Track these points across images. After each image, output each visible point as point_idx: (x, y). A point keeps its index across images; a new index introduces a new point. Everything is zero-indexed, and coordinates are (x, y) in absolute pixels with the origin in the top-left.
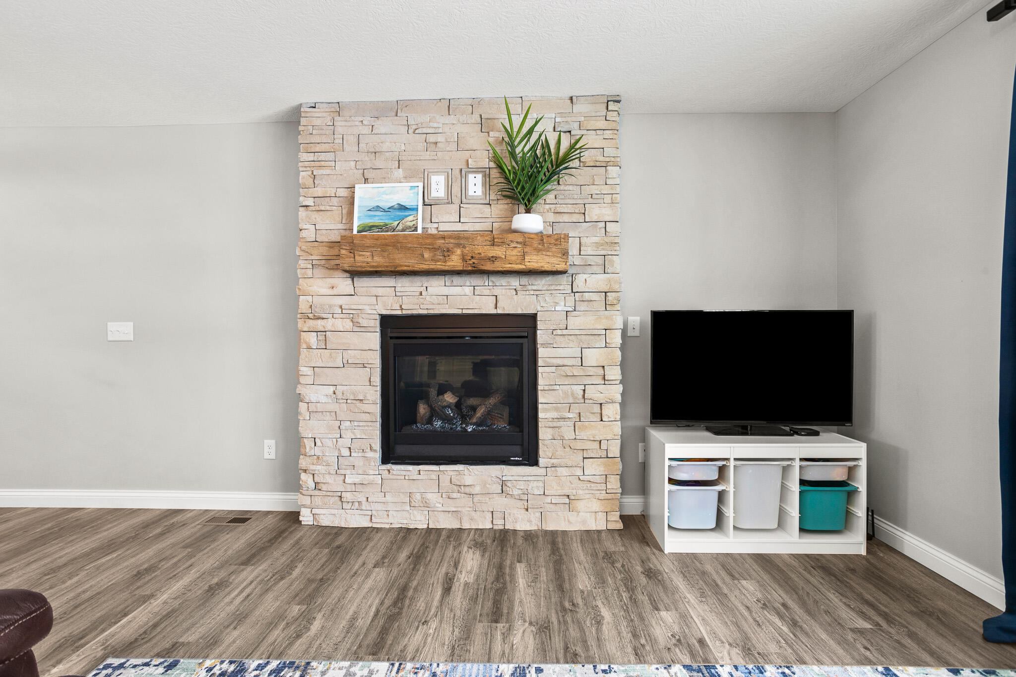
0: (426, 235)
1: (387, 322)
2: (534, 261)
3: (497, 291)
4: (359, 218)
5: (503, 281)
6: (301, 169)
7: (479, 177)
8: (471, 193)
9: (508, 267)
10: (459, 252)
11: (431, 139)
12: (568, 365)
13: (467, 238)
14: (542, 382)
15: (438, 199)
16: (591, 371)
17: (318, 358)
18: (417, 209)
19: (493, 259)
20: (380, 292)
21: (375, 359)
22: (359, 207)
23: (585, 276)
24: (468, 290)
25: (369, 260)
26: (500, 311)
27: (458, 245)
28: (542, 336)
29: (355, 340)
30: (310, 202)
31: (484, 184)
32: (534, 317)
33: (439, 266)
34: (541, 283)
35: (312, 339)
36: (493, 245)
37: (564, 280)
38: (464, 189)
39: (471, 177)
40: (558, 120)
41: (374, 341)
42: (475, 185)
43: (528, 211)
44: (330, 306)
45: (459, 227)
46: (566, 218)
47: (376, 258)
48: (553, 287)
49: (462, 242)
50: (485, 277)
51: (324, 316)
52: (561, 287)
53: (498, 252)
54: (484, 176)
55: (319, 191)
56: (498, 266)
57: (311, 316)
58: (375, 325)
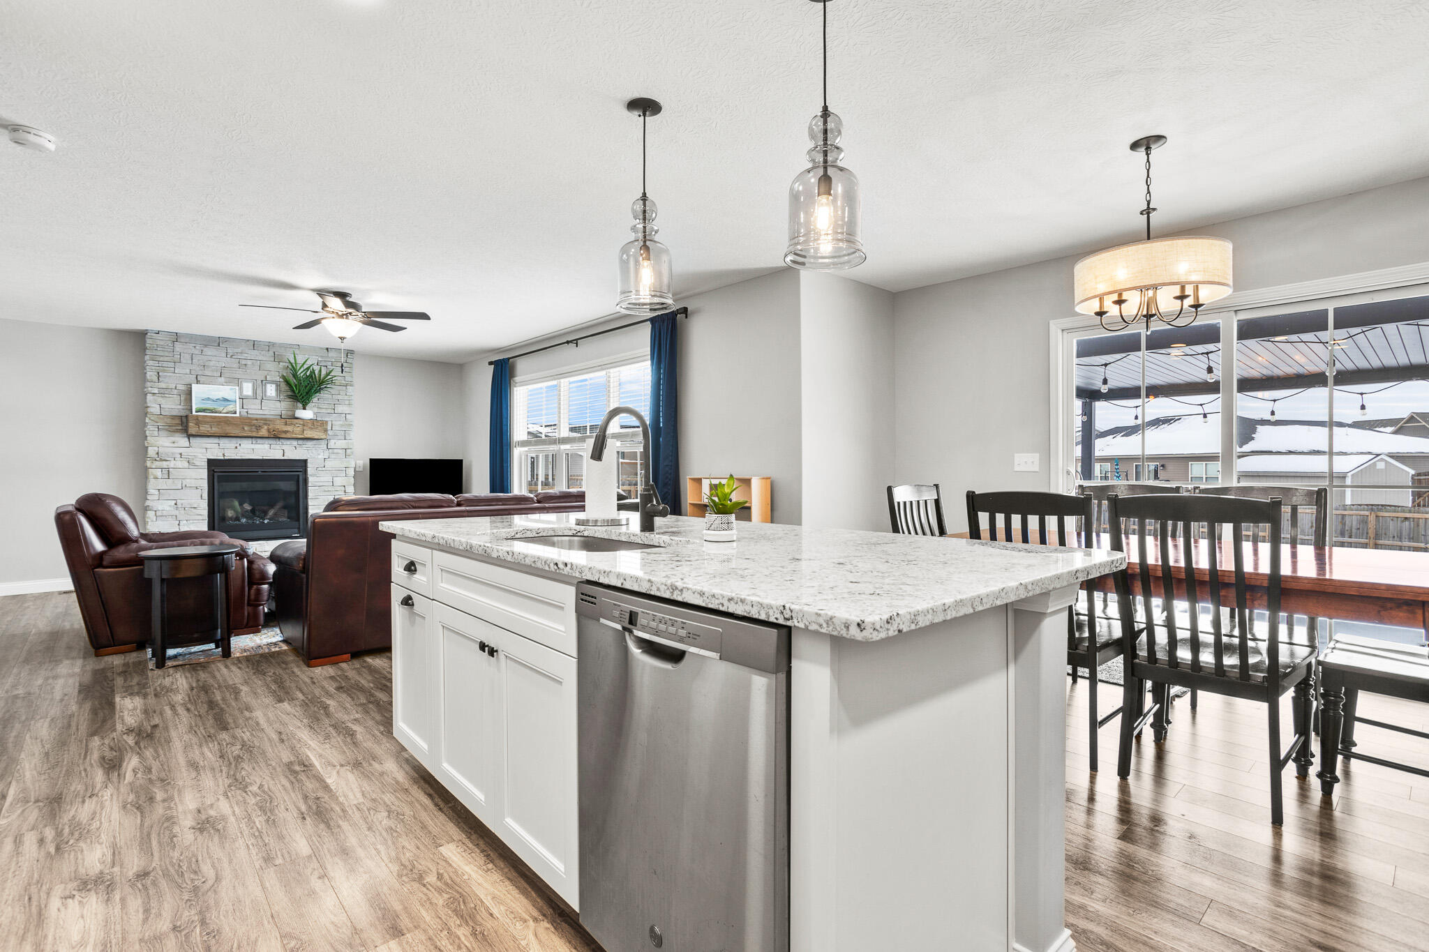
0: (241, 417)
1: (212, 463)
2: (308, 434)
3: (284, 447)
4: (196, 404)
5: (288, 442)
6: (148, 370)
7: (274, 386)
8: (268, 394)
9: (294, 436)
10: (266, 427)
11: (243, 362)
12: (325, 484)
13: (271, 421)
14: (310, 495)
15: (248, 396)
16: (338, 488)
17: (163, 484)
18: (235, 402)
19: (286, 432)
20: (208, 446)
21: (204, 484)
22: (196, 397)
23: (335, 441)
24: (267, 446)
25: (209, 429)
26: (285, 458)
27: (265, 424)
28: (310, 471)
29: (192, 473)
30: (156, 391)
31: (277, 390)
32: (305, 461)
33: (254, 434)
34: (310, 443)
35: (158, 473)
36: (286, 425)
37: (323, 443)
38: (264, 392)
39: (268, 386)
40: (320, 359)
41: (204, 473)
42: (271, 390)
43: (304, 409)
44: (173, 454)
45: (261, 412)
46: (324, 411)
47: (213, 429)
48: (316, 446)
49: (268, 422)
50: (277, 440)
51: (168, 459)
52: (322, 446)
53: (289, 428)
54: (277, 386)
55: (163, 385)
56: (288, 435)
57: (158, 459)
58: (206, 464)
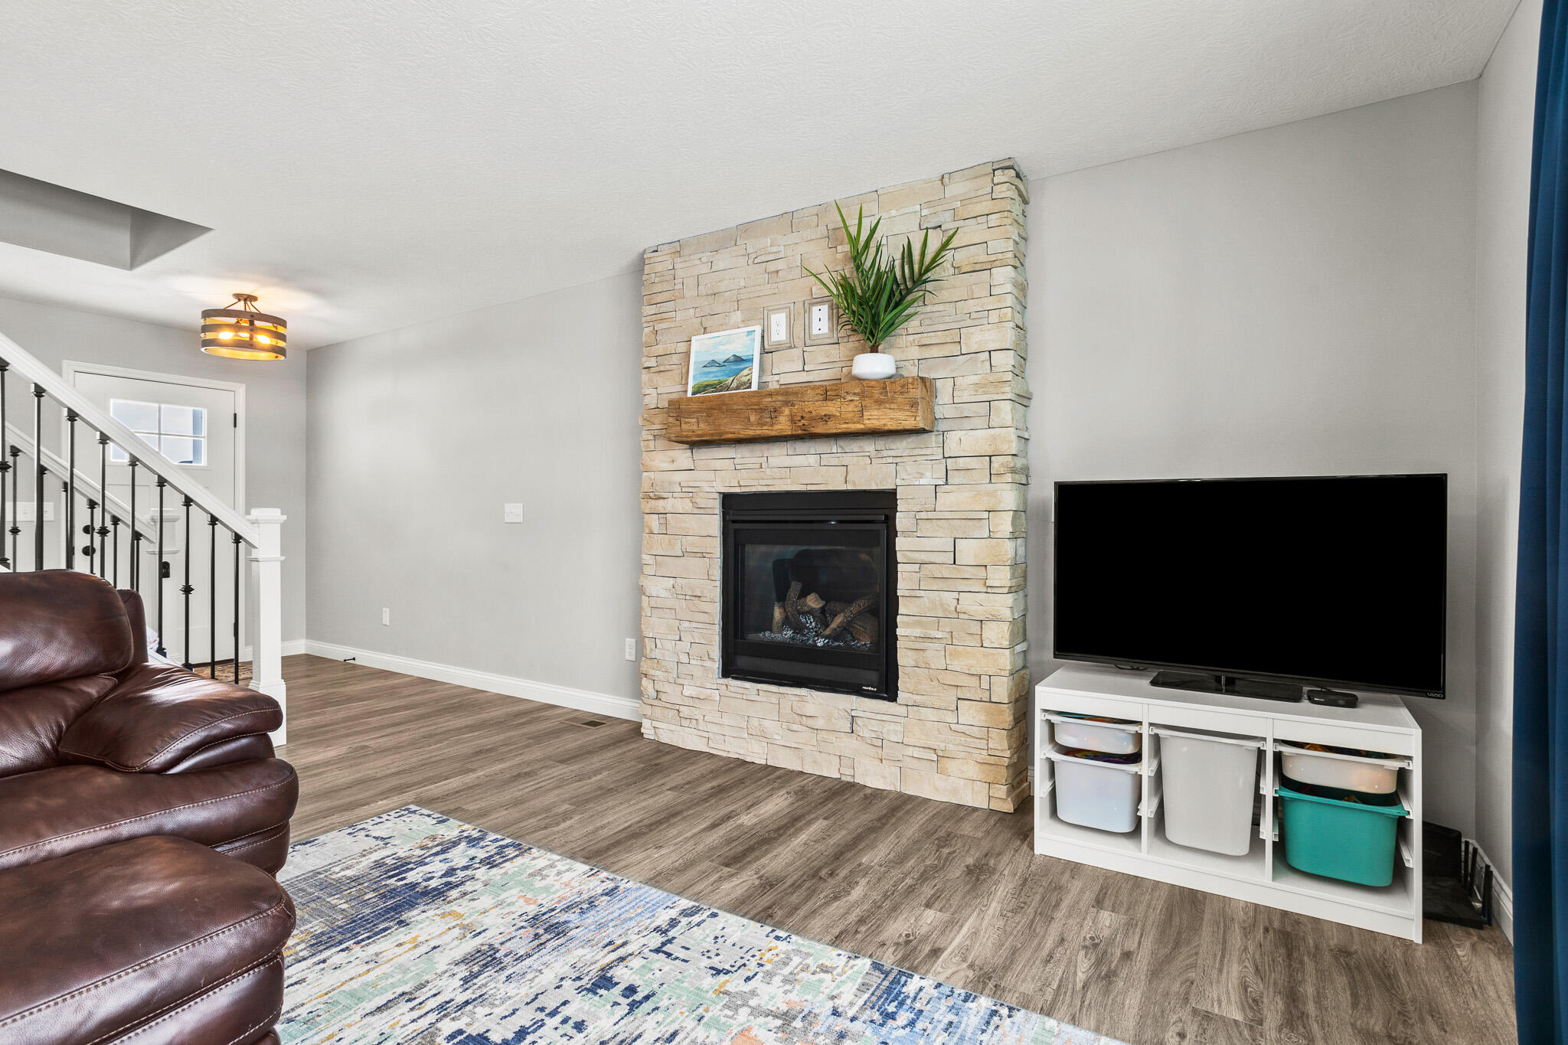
0: (763, 392)
1: (729, 501)
2: (877, 418)
3: (847, 459)
4: (694, 377)
5: (854, 446)
6: (645, 325)
7: (825, 308)
8: (815, 331)
9: (844, 427)
10: (787, 411)
11: (772, 267)
12: (937, 562)
13: (796, 393)
14: (903, 587)
15: (780, 344)
16: (968, 572)
17: (659, 544)
18: (751, 360)
19: (826, 418)
20: (718, 464)
21: (715, 547)
22: (695, 363)
23: (959, 434)
24: (812, 460)
25: (695, 428)
26: (850, 487)
27: (786, 403)
28: (902, 521)
29: (694, 524)
30: (652, 362)
31: (831, 318)
32: (892, 494)
33: (766, 431)
34: (901, 446)
35: (654, 522)
36: (826, 399)
37: (933, 439)
38: (807, 327)
39: (815, 309)
40: (925, 212)
41: (713, 524)
42: (821, 320)
43: (874, 349)
44: (670, 483)
45: (803, 377)
46: (935, 352)
47: (702, 425)
48: (915, 452)
49: (791, 398)
50: (832, 442)
51: (665, 495)
52: (928, 451)
53: (831, 408)
54: (831, 308)
55: (659, 349)
56: (832, 427)
57: (652, 495)
58: (716, 505)
